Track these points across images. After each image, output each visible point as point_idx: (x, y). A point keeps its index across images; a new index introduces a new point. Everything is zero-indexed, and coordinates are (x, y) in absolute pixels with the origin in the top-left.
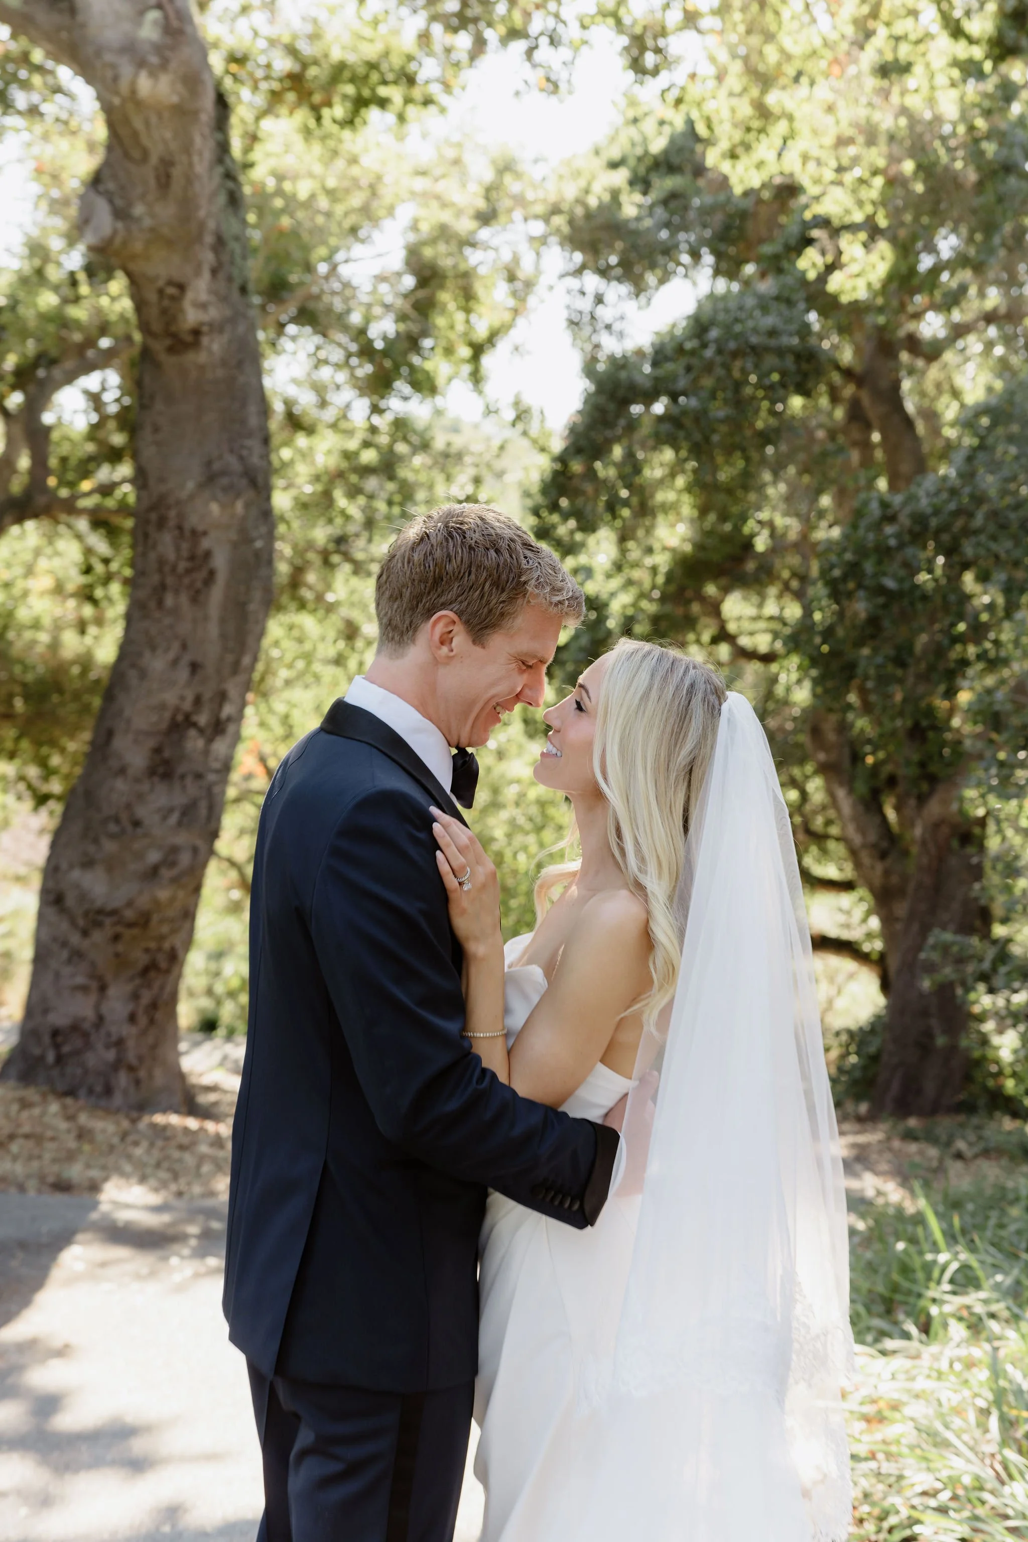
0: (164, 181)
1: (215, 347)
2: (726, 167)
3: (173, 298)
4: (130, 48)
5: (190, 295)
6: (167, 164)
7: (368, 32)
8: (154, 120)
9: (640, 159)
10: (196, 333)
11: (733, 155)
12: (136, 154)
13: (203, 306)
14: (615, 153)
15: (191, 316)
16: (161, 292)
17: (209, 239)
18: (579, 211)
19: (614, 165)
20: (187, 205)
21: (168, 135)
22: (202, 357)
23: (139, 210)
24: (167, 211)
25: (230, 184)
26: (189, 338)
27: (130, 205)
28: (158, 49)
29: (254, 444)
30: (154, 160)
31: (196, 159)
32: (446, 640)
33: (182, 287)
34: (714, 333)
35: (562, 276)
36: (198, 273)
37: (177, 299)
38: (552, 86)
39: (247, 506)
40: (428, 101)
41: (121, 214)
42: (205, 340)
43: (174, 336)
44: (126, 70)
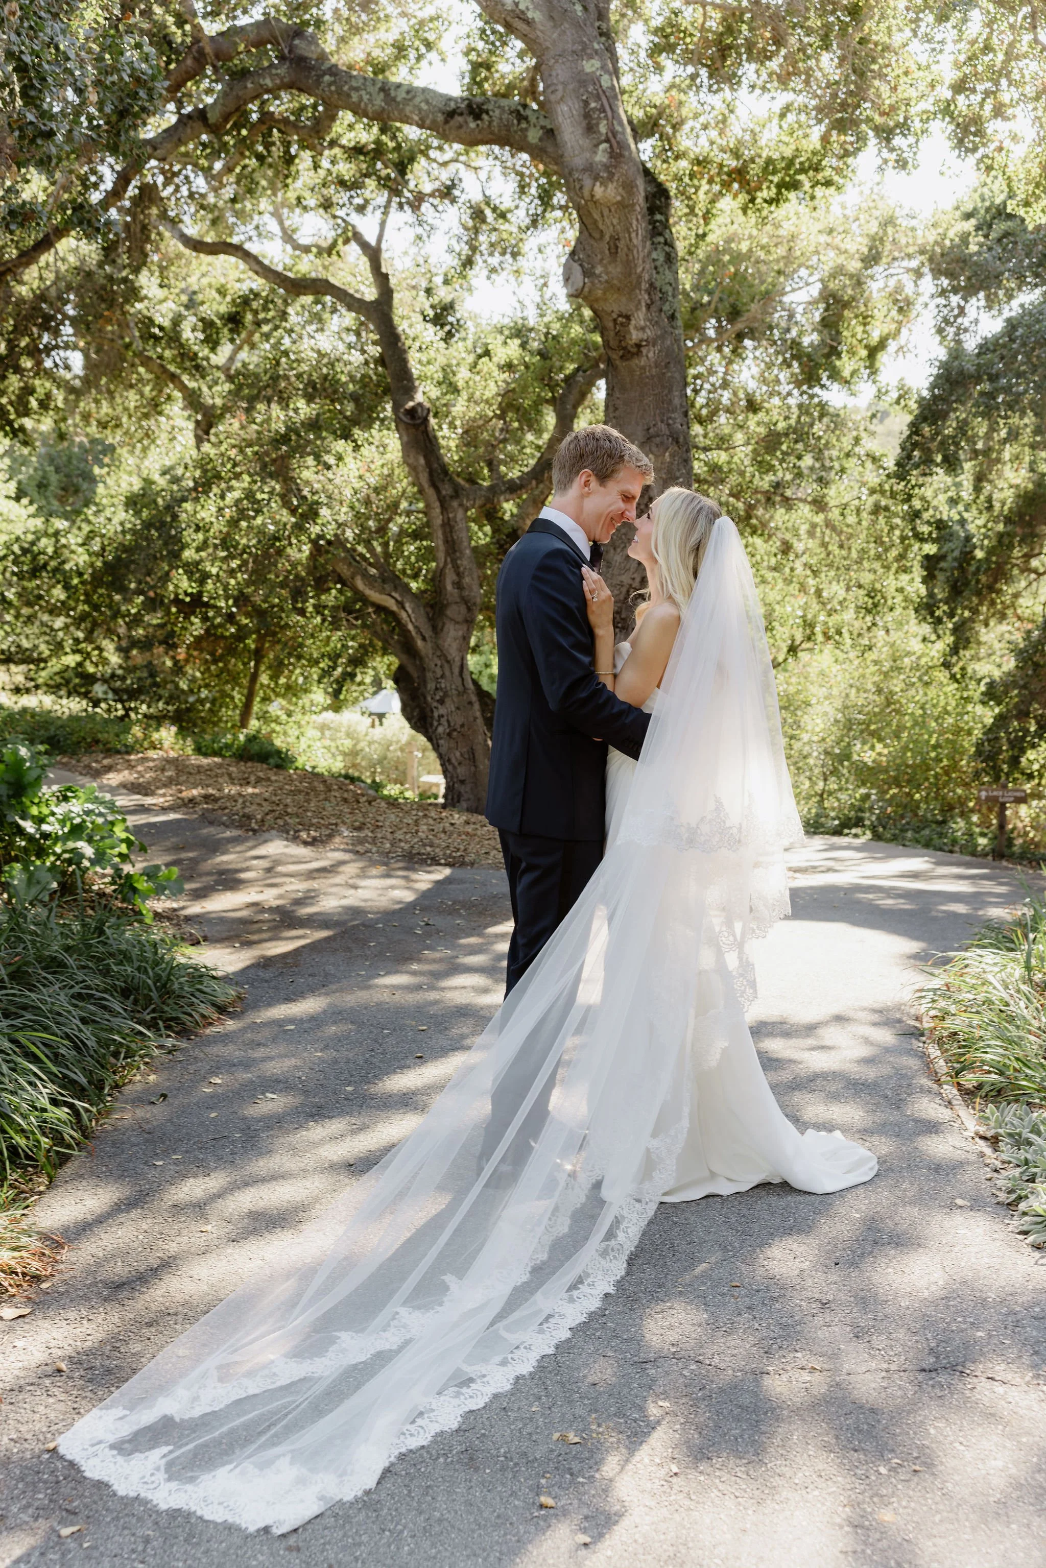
0: (614, 250)
1: (651, 355)
2: (1021, 212)
3: (622, 324)
4: (589, 168)
5: (633, 322)
6: (615, 239)
7: (786, 139)
8: (606, 212)
9: (988, 210)
10: (638, 346)
11: (1027, 204)
12: (597, 235)
13: (643, 329)
14: (969, 207)
15: (635, 336)
16: (615, 320)
17: (644, 286)
18: (938, 250)
19: (968, 216)
20: (629, 265)
21: (615, 221)
22: (643, 362)
23: (599, 270)
24: (616, 270)
25: (667, 248)
26: (634, 350)
27: (593, 267)
28: (606, 167)
29: (678, 416)
30: (607, 238)
31: (633, 235)
32: (587, 484)
33: (628, 318)
34: (1020, 331)
35: (932, 296)
36: (638, 309)
37: (625, 325)
38: (902, 164)
39: (672, 456)
40: (828, 183)
41: (587, 273)
42: (644, 350)
43: (625, 348)
44: (587, 182)
